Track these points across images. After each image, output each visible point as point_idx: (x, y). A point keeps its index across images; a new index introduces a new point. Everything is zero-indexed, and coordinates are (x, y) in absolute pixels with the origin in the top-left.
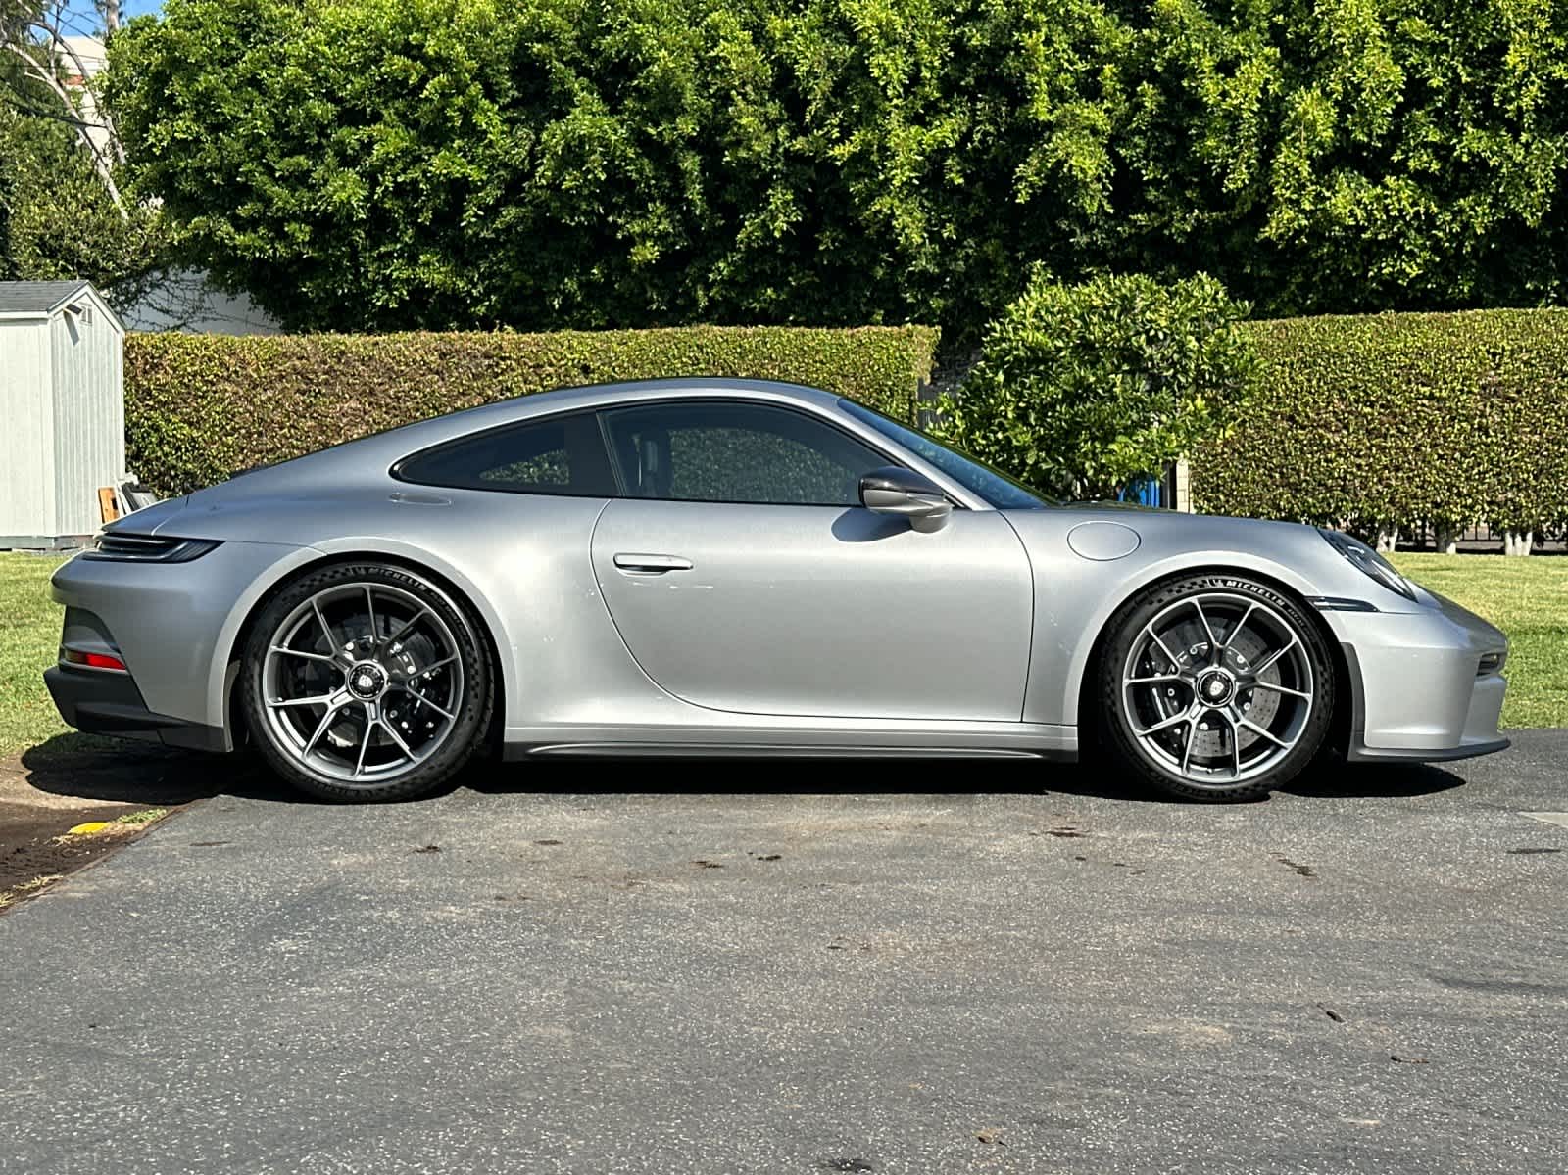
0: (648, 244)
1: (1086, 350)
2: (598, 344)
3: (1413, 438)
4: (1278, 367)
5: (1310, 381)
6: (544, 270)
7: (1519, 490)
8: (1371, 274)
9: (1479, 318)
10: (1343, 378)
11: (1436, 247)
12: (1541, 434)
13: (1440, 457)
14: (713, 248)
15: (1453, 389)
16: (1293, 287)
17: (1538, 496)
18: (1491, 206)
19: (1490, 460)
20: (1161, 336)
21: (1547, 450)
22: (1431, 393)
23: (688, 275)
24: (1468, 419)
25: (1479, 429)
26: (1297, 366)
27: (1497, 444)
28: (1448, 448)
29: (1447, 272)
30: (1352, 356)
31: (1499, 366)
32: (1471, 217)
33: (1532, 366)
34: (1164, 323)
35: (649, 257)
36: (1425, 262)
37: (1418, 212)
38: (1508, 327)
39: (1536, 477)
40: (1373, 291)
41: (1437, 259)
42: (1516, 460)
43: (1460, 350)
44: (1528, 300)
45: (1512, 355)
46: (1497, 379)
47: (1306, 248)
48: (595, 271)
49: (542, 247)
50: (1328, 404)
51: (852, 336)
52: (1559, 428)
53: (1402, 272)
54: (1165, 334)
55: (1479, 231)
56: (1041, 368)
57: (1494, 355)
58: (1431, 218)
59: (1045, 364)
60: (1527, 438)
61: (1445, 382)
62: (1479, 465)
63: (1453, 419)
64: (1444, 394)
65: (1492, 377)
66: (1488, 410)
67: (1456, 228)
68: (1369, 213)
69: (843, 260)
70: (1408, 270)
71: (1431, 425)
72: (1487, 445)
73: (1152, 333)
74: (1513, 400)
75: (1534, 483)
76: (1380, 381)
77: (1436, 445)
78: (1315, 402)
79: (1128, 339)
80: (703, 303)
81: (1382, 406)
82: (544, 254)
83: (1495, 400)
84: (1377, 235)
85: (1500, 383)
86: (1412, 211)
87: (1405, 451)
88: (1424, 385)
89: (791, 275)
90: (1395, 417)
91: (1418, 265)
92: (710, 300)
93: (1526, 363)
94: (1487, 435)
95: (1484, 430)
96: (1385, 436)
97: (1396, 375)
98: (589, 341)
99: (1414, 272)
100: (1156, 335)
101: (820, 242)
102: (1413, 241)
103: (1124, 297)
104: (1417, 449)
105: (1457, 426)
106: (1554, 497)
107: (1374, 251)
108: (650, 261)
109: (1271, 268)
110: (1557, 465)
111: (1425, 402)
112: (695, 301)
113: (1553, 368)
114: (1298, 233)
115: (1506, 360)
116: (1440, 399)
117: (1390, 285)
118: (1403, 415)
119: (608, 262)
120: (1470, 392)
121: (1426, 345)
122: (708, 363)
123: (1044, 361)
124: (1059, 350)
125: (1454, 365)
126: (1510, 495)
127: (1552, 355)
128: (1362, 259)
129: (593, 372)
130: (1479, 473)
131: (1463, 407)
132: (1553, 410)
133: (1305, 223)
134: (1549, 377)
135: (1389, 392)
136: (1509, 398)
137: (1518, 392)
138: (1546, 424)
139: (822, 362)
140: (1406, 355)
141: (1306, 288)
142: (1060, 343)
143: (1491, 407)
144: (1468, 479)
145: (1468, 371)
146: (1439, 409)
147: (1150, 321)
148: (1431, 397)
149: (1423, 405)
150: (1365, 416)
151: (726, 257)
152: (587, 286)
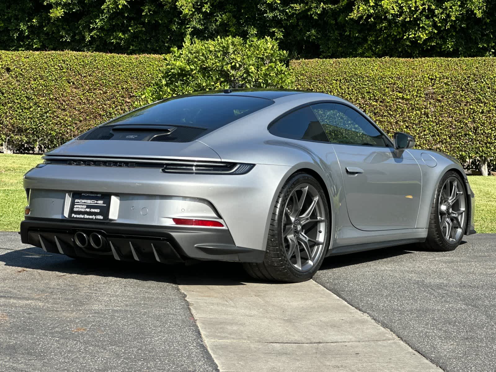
0: (59, 8)
1: (205, 71)
2: (14, 58)
3: (395, 117)
4: (334, 81)
5: (348, 88)
6: (9, 19)
7: (443, 144)
8: (405, 37)
9: (426, 62)
10: (363, 88)
11: (435, 25)
12: (452, 117)
13: (407, 127)
14: (93, 12)
15: (413, 95)
16: (369, 42)
17: (451, 147)
18: (460, 6)
19: (429, 129)
20: (238, 65)
21: (455, 125)
22: (403, 97)
23: (80, 25)
24: (419, 109)
25: (425, 114)
26: (343, 81)
27: (432, 121)
28: (411, 123)
29: (442, 38)
30: (368, 77)
31: (433, 85)
32: (450, 11)
33: (448, 85)
34: (239, 60)
35: (59, 15)
36: (430, 32)
37: (425, 8)
38: (438, 66)
39: (450, 138)
40: (407, 46)
41: (436, 31)
42: (441, 129)
43: (416, 77)
44: (481, 53)
45: (440, 79)
46: (432, 91)
47: (375, 24)
48: (34, 20)
49: (8, 7)
50: (357, 99)
51: (137, 58)
52: (460, 115)
53: (419, 37)
54: (240, 65)
55: (454, 19)
56: (185, 78)
57: (432, 79)
58: (431, 11)
59: (186, 76)
60: (446, 119)
61: (409, 92)
62: (425, 131)
63: (413, 109)
64: (408, 97)
65: (431, 90)
66: (429, 105)
67: (443, 16)
68: (401, 8)
69: (155, 20)
70: (422, 36)
71: (403, 112)
72: (427, 122)
73: (233, 64)
74: (440, 101)
75: (449, 140)
76: (380, 90)
77: (405, 121)
78: (351, 99)
79: (222, 67)
80: (88, 39)
81: (381, 102)
82: (9, 11)
83: (432, 101)
84: (406, 18)
85: (434, 93)
86: (421, 8)
87: (391, 123)
88: (400, 92)
89: (131, 26)
90: (387, 107)
91: (426, 34)
92: (92, 37)
93: (446, 84)
94: (428, 117)
95: (427, 115)
96: (382, 116)
97: (388, 88)
98: (10, 56)
99: (424, 37)
100: (235, 65)
101: (143, 11)
102: (425, 22)
103: (224, 47)
104: (396, 123)
105: (415, 113)
106: (458, 148)
107: (406, 26)
108: (58, 17)
109: (359, 32)
110: (459, 133)
111: (400, 100)
112: (84, 38)
113: (458, 87)
114: (369, 16)
115: (437, 82)
116: (407, 100)
117: (414, 42)
118: (390, 106)
119: (41, 16)
120: (420, 96)
121: (401, 74)
122: (67, 69)
123: (186, 75)
124: (192, 70)
125: (413, 84)
126: (438, 146)
127: (458, 80)
128: (402, 29)
129: (12, 71)
130: (424, 135)
131: (417, 104)
132: (458, 106)
133: (372, 11)
134: (456, 90)
135: (384, 95)
136: (438, 100)
137: (442, 97)
138: (454, 113)
139: (121, 71)
140: (392, 78)
141: (376, 42)
142: (193, 67)
143: (430, 104)
144: (419, 137)
145: (420, 86)
146: (406, 104)
147: (233, 59)
148: (403, 98)
149: (399, 102)
150: (373, 106)
151: (99, 16)
152: (31, 28)
